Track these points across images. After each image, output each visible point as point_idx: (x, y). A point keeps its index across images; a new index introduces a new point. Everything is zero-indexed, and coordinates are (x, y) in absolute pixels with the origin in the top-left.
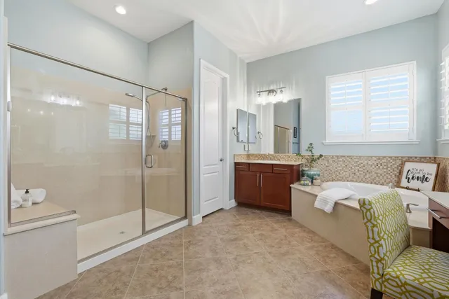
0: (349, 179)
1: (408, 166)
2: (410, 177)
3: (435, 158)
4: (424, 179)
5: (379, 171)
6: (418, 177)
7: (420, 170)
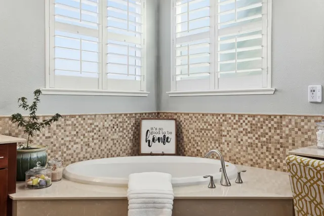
0: (81, 156)
1: (146, 125)
2: (151, 138)
3: (158, 113)
4: (165, 140)
5: (116, 136)
6: (159, 138)
7: (160, 129)
